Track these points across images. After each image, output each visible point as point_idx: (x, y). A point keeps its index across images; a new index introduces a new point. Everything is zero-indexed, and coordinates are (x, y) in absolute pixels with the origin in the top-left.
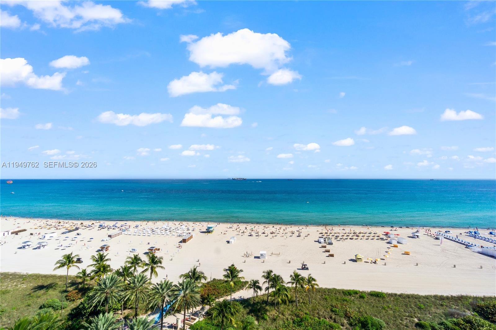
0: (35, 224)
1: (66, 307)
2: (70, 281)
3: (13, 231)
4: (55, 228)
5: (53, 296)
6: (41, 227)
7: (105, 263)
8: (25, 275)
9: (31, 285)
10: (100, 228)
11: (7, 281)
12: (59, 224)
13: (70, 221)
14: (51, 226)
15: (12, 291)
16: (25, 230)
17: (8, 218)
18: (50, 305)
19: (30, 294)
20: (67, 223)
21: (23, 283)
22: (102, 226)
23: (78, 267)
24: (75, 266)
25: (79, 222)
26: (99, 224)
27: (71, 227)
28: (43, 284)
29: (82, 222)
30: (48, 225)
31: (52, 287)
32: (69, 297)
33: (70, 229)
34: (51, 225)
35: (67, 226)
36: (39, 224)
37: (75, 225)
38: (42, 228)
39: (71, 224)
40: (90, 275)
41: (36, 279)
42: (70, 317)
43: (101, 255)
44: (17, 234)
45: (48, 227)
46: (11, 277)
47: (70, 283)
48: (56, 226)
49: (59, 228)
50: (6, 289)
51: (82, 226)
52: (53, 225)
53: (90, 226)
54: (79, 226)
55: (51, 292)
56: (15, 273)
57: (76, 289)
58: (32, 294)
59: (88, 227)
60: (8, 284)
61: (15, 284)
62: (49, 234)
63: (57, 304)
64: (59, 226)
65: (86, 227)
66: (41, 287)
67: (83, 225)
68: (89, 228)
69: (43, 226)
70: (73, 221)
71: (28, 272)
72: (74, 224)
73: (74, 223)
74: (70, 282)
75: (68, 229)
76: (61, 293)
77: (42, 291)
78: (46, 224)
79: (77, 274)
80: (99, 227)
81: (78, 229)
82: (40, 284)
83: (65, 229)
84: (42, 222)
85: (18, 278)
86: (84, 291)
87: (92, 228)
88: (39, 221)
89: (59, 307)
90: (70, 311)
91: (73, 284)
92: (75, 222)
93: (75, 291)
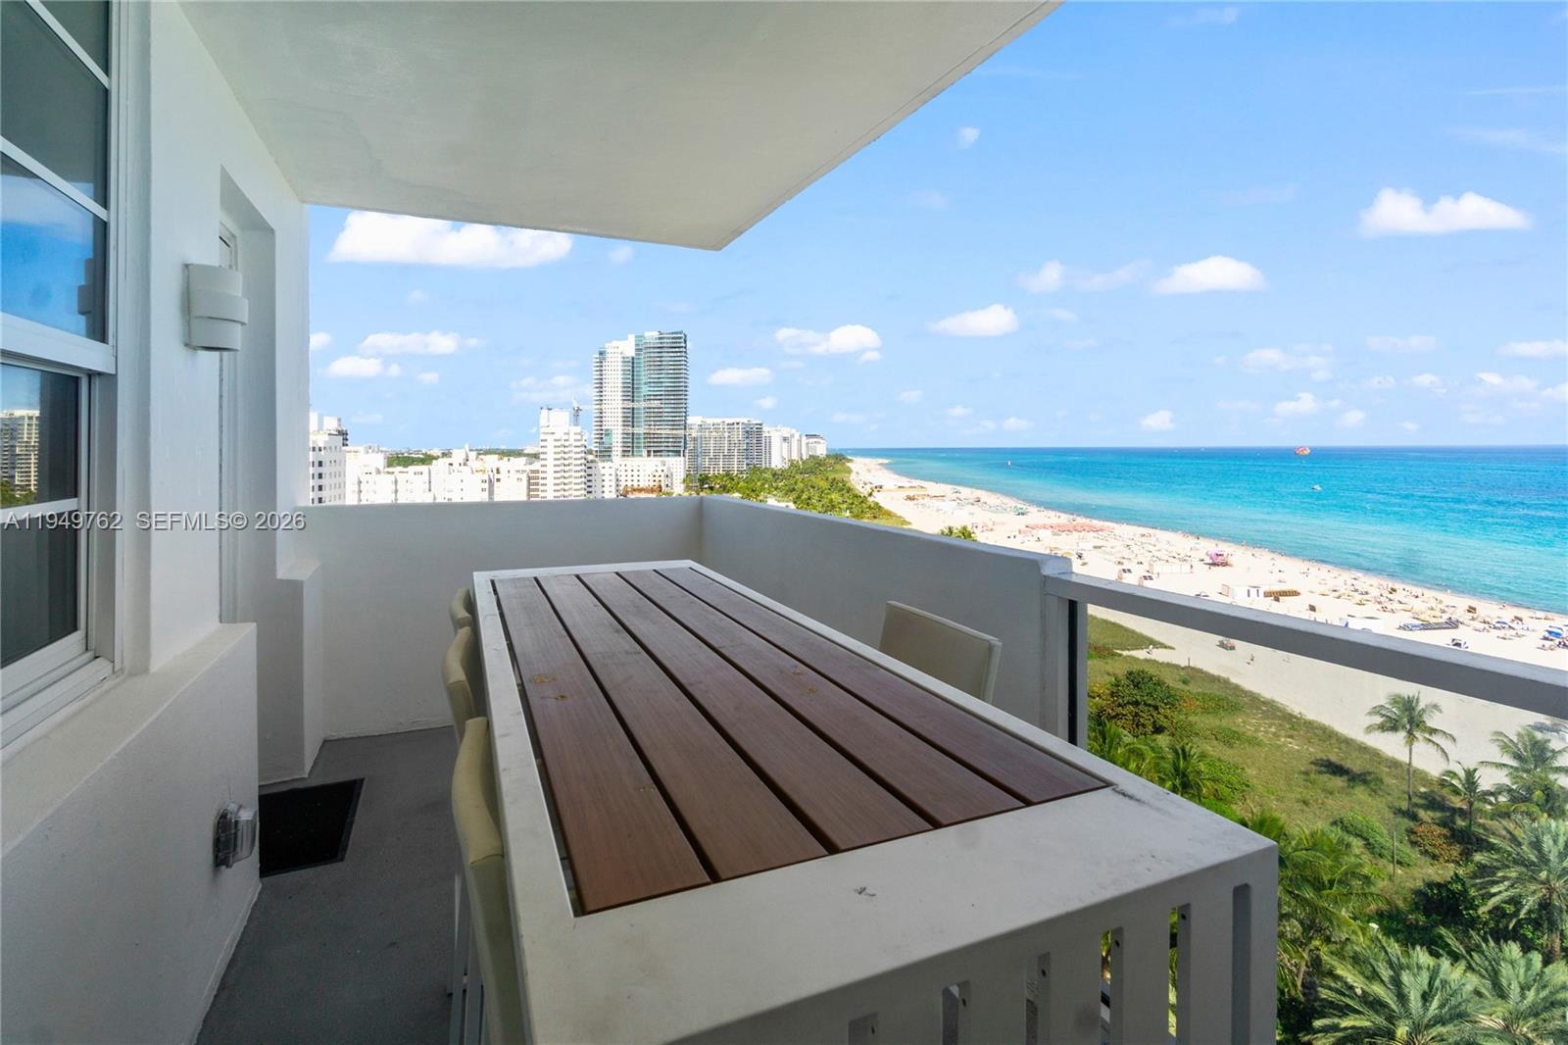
0: (1323, 582)
1: (1409, 865)
2: (1423, 790)
3: (1267, 589)
4: (1379, 607)
5: (1368, 809)
6: (1337, 594)
7: (1552, 777)
8: (1295, 717)
9: (1311, 750)
10: (1547, 644)
11: (1254, 714)
12: (1390, 596)
13: (1429, 594)
14: (1366, 597)
15: (1266, 745)
16: (1295, 593)
17: (1257, 552)
18: (1361, 831)
19: (1306, 773)
20: (1417, 597)
21: (1291, 737)
22: (1558, 635)
23: (1443, 751)
24: (1433, 742)
25: (1461, 603)
26: (1545, 625)
27: (1430, 612)
28: (1342, 763)
29: (1474, 603)
30: (1356, 591)
31: (1365, 782)
32: (1419, 839)
33: (1427, 619)
34: (1367, 593)
35: (1417, 605)
36: (1331, 584)
37: (1446, 609)
38: (1339, 597)
39: (1433, 604)
40: (1492, 799)
41: (1325, 742)
42: (1421, 901)
43: (1536, 742)
44: (1277, 600)
45: (1358, 597)
46: (1264, 708)
47: (1424, 796)
48: (1382, 599)
49: (1389, 607)
50: (1255, 735)
51: (1473, 619)
52: (1373, 594)
53: (1501, 625)
54: (1460, 614)
55: (1360, 793)
56: (1274, 701)
57: (1443, 824)
58: (1312, 776)
59: (1495, 628)
60: (1260, 725)
61: (1273, 730)
62: (1359, 618)
63: (1378, 838)
64: (1390, 600)
65: (1487, 626)
66: (1336, 770)
67: (1475, 616)
68: (1501, 633)
69: (1342, 591)
70: (1440, 595)
71: (1304, 712)
72: (1442, 607)
73: (1441, 602)
74: (1425, 793)
75: (1422, 617)
76: (1395, 814)
77: (1339, 782)
78: (1352, 588)
79: (1444, 775)
80: (1545, 638)
81: (1456, 627)
82: (1334, 758)
83: (1410, 614)
84: (1341, 580)
85: (1279, 718)
86: (1468, 841)
87: (1513, 632)
88: (1332, 575)
89: (1385, 852)
90: (1419, 884)
91: (1433, 803)
92: (1448, 598)
93: (1438, 830)
